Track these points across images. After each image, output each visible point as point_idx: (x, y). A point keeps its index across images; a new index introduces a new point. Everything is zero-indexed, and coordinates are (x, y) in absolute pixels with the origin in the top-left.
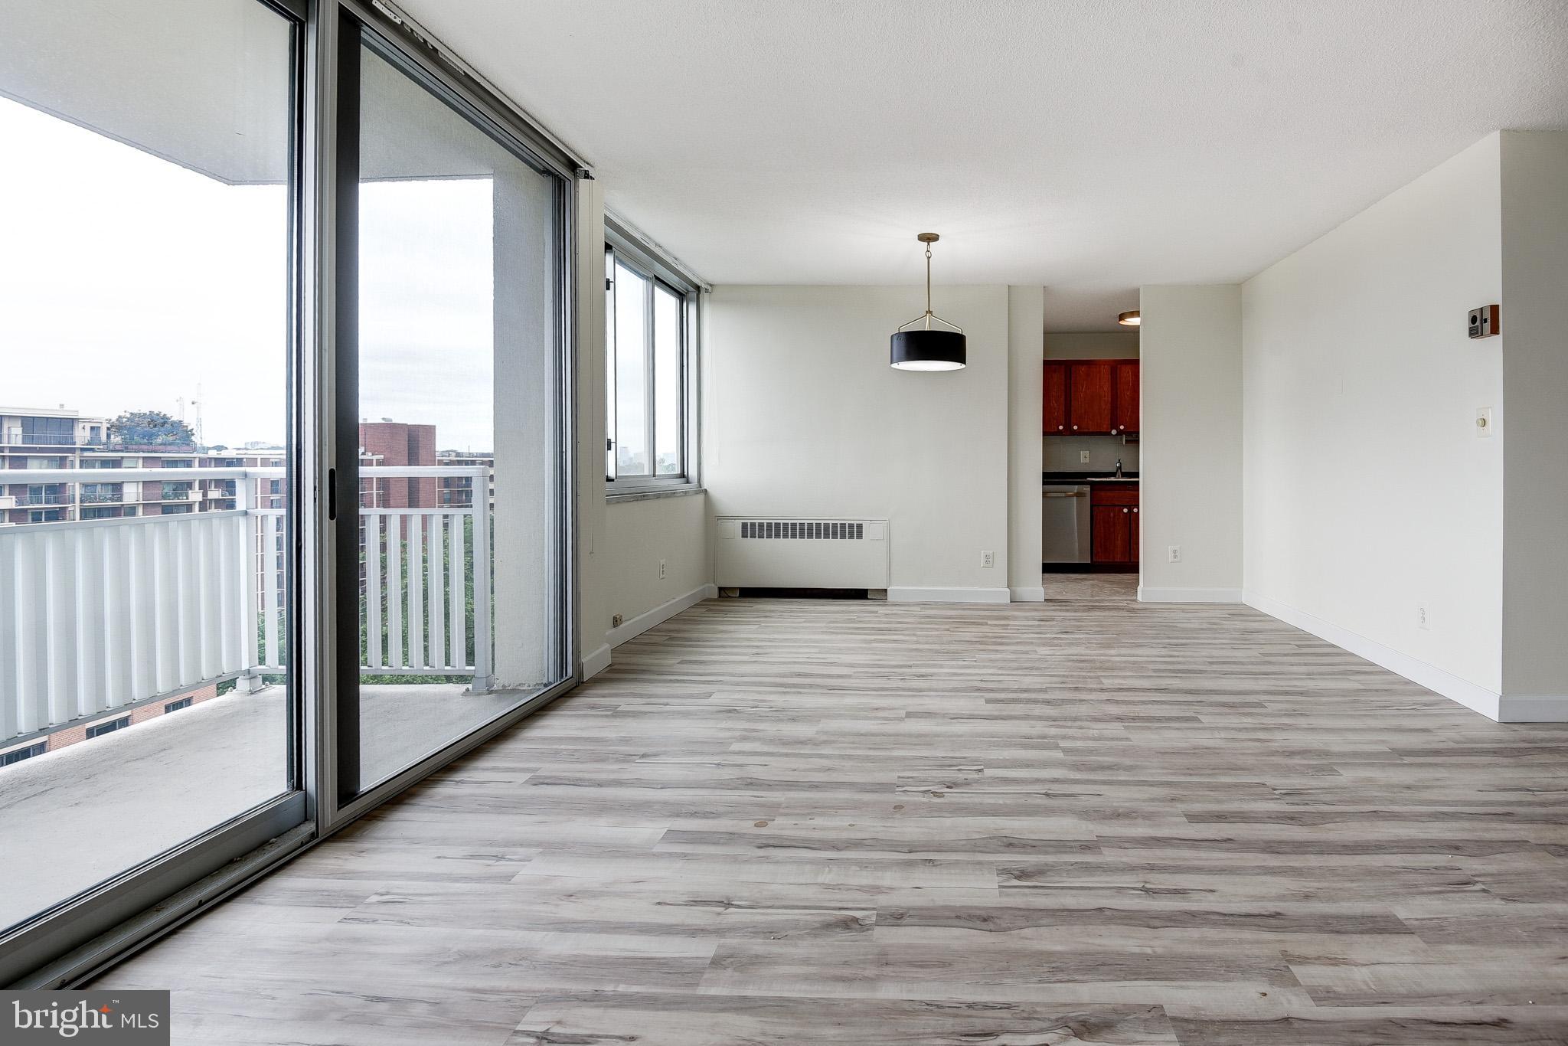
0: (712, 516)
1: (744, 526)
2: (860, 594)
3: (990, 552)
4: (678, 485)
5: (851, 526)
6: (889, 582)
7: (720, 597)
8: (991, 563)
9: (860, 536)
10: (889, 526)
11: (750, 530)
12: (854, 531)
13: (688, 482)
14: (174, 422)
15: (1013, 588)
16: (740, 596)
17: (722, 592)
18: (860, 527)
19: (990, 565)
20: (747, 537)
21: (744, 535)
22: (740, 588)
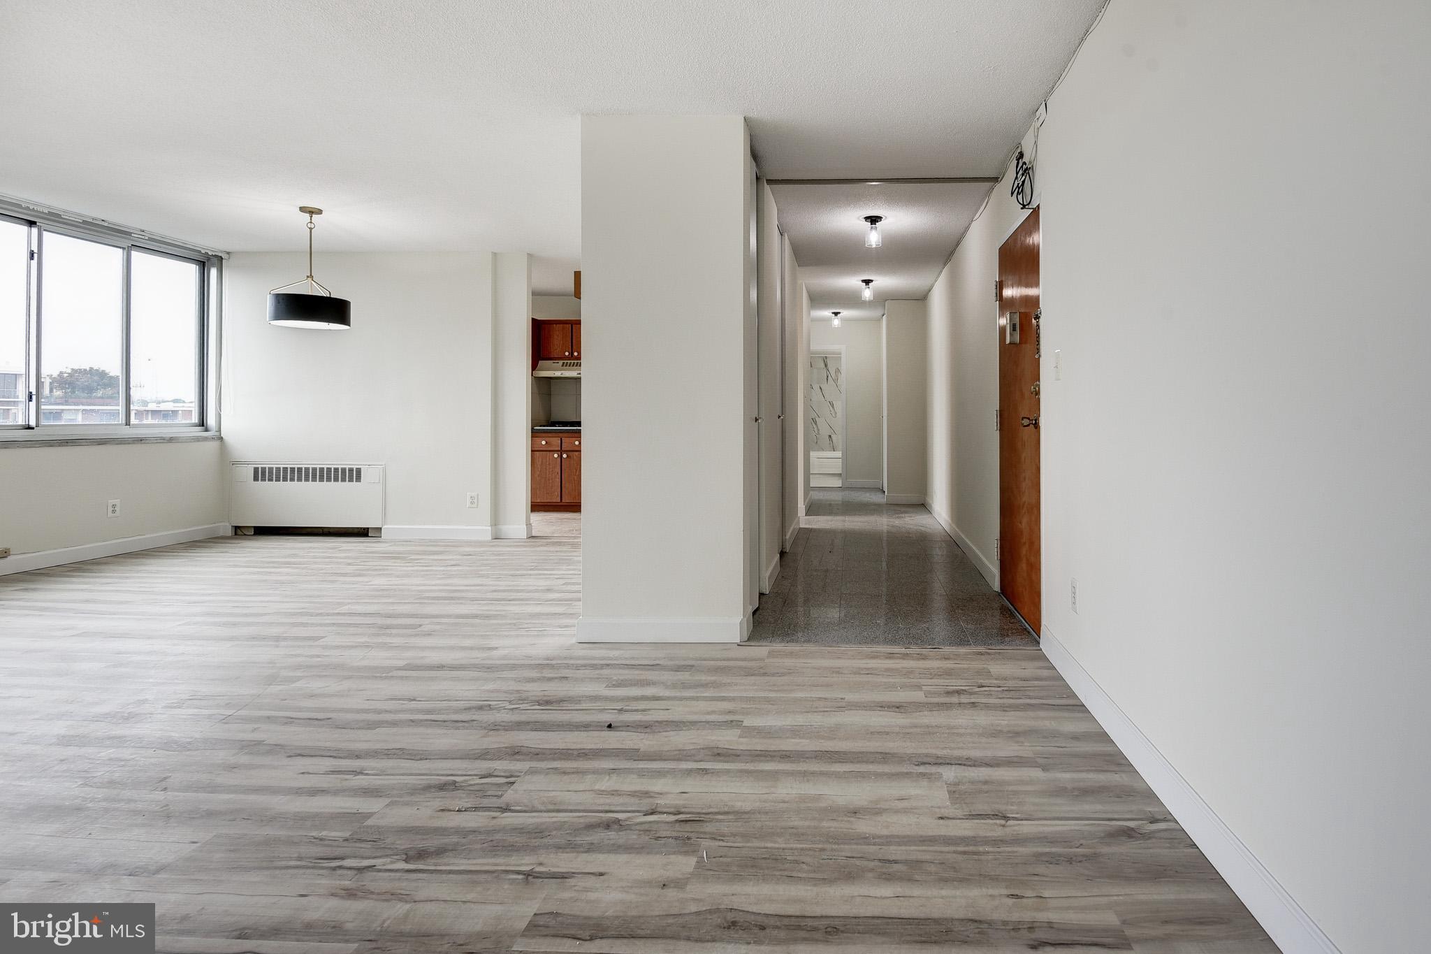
0: (225, 459)
1: (256, 470)
2: (363, 533)
3: (474, 494)
4: (198, 432)
5: (351, 470)
6: (384, 522)
7: (236, 534)
8: (476, 504)
9: (359, 479)
10: (385, 470)
11: (260, 474)
12: (354, 475)
13: (207, 430)
14: (111, 377)
15: (500, 527)
16: (254, 535)
17: (239, 530)
18: (359, 471)
19: (475, 505)
20: (258, 480)
21: (256, 479)
22: (254, 527)
